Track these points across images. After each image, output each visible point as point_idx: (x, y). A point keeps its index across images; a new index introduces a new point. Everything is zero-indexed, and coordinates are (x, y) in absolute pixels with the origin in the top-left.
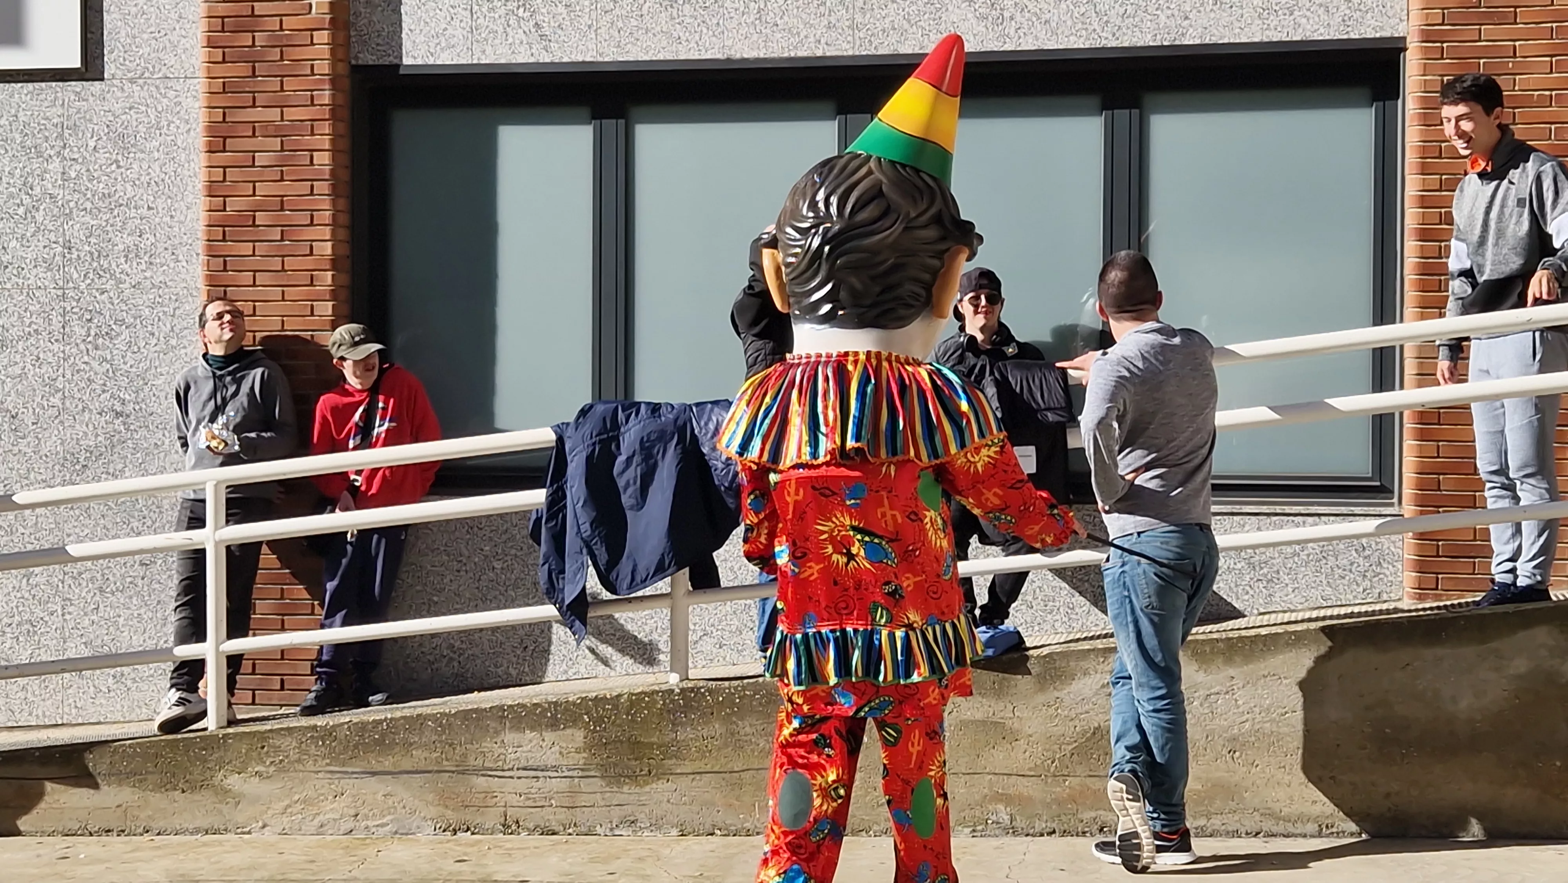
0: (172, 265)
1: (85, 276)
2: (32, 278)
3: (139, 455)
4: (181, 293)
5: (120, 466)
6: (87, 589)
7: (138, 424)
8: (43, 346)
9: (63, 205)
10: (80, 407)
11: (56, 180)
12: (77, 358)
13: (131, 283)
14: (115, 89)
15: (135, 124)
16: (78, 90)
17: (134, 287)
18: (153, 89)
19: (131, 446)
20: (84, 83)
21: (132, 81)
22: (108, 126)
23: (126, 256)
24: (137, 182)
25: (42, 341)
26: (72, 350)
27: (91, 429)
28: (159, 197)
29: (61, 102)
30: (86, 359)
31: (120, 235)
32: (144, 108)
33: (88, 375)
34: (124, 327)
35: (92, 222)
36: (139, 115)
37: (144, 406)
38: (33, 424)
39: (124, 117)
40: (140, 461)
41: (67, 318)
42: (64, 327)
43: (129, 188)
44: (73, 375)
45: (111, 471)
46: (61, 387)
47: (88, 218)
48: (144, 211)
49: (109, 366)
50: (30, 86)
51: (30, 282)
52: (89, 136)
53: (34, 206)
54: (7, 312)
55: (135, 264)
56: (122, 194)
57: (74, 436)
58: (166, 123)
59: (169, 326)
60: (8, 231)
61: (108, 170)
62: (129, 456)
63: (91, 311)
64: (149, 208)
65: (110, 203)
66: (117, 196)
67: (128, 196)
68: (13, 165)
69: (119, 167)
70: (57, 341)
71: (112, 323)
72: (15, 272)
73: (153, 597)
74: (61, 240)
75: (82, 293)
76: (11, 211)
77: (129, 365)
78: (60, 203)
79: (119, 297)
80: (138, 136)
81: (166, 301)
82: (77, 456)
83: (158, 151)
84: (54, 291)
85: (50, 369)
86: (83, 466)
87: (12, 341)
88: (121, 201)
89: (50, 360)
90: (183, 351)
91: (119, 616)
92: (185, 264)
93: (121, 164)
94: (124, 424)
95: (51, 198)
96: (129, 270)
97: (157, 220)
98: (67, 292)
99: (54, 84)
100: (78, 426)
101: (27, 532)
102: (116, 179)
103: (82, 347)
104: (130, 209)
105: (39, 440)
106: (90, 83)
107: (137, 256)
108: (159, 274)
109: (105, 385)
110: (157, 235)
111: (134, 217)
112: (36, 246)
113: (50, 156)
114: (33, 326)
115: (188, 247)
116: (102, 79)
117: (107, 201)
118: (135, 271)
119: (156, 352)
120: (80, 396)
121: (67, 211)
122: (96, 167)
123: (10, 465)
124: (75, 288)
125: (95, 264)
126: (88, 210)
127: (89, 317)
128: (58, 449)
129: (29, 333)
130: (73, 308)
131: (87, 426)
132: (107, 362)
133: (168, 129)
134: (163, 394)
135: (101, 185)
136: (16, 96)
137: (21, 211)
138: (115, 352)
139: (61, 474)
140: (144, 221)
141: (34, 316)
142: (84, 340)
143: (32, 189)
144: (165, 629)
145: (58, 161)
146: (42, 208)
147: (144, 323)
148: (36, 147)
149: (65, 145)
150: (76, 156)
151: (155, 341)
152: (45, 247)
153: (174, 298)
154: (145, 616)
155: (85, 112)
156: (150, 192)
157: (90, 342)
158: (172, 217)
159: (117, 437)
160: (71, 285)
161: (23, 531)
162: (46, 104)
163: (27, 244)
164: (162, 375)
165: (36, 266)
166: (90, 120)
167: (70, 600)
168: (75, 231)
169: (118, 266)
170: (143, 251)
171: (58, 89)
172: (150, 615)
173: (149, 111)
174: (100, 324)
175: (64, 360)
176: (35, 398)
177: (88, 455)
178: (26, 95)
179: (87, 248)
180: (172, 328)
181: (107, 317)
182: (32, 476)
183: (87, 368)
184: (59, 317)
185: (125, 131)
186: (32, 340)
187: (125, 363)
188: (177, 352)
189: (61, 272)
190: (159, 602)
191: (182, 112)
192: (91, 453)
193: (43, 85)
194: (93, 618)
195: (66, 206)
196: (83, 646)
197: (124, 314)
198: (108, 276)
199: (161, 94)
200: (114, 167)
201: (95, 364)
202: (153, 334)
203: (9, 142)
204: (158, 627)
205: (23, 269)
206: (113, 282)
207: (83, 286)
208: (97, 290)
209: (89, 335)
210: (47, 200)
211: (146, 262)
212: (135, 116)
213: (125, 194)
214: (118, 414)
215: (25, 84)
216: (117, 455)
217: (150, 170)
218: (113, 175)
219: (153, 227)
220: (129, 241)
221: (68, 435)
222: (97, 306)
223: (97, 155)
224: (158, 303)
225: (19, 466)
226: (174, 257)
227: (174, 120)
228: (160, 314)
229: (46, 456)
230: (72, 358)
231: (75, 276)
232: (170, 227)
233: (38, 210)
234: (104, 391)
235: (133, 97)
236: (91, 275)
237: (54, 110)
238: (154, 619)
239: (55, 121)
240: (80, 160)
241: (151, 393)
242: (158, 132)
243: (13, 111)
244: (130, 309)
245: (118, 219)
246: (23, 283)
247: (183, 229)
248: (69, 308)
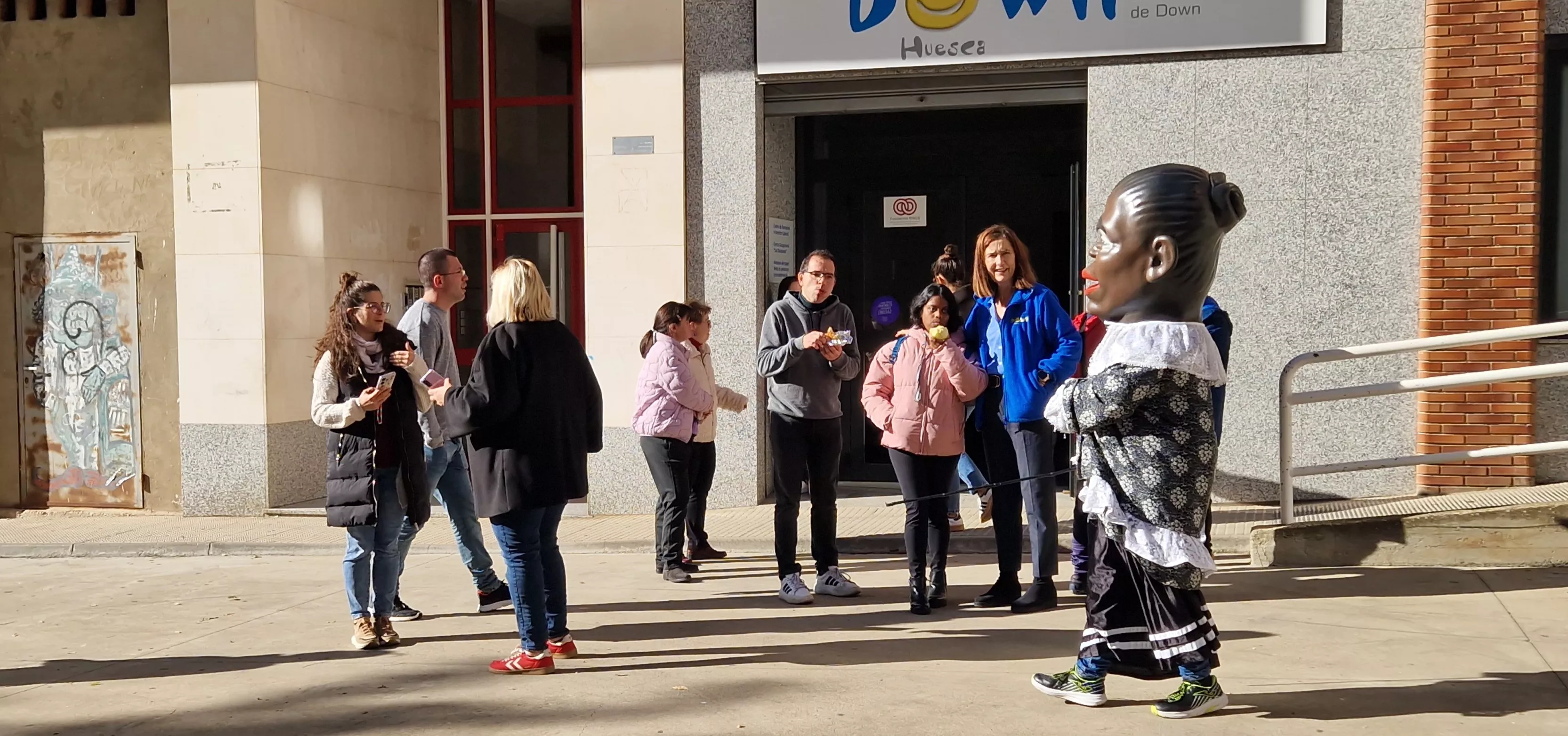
0: (1393, 181)
1: (1322, 190)
2: (1280, 192)
3: (1363, 314)
4: (1400, 200)
5: (1348, 322)
6: (1320, 408)
7: (1363, 292)
8: (1288, 240)
9: (1306, 141)
10: (1317, 281)
11: (1301, 124)
12: (1315, 248)
13: (1359, 194)
14: (1350, 58)
15: (1365, 82)
16: (1320, 60)
17: (1362, 197)
18: (1381, 56)
19: (1357, 308)
20: (1325, 55)
21: (1363, 52)
22: (1344, 85)
23: (1356, 176)
24: (1366, 123)
25: (1287, 237)
26: (1312, 242)
27: (1326, 297)
28: (1384, 133)
29: (1306, 69)
30: (1322, 248)
31: (1351, 161)
32: (1373, 71)
33: (1323, 259)
34: (1353, 225)
35: (1329, 153)
36: (1369, 76)
37: (1368, 280)
38: (1279, 294)
39: (1356, 78)
40: (1365, 318)
41: (1308, 220)
42: (1305, 226)
43: (1359, 128)
44: (1311, 259)
45: (1341, 326)
46: (1302, 268)
47: (1326, 150)
48: (1371, 144)
49: (1340, 253)
50: (1282, 59)
51: (1278, 196)
52: (1329, 92)
53: (1283, 143)
54: (1260, 217)
55: (1363, 181)
56: (1354, 132)
57: (1312, 302)
58: (1390, 81)
59: (1389, 223)
60: (1262, 160)
61: (1343, 116)
62: (1356, 315)
63: (1327, 215)
64: (1375, 141)
65: (1344, 139)
66: (1350, 133)
67: (1359, 133)
68: (1267, 114)
69: (1351, 113)
70: (1299, 236)
71: (1343, 222)
72: (1267, 189)
73: (1373, 412)
74: (1304, 165)
75: (1320, 202)
76: (1265, 147)
77: (1356, 252)
78: (1304, 140)
79: (1349, 204)
80: (1368, 91)
81: (1388, 206)
82: (1313, 315)
83: (1384, 101)
84: (1298, 201)
85: (1293, 256)
86: (1319, 323)
87: (1263, 237)
88: (1353, 137)
89: (1293, 250)
90: (1400, 241)
91: (1346, 426)
92: (1403, 180)
93: (1354, 110)
94: (1352, 293)
95: (1297, 136)
96: (1358, 185)
97: (1382, 149)
98: (1308, 202)
99: (1301, 56)
100: (1315, 295)
101: (1274, 368)
102: (1349, 122)
103: (1319, 240)
104: (1360, 143)
105: (1284, 305)
106: (1331, 54)
107: (1364, 175)
108: (1382, 187)
109: (1337, 266)
110: (1382, 160)
111: (1363, 148)
112: (1284, 171)
113: (1297, 107)
114: (1281, 226)
115: (1406, 167)
116: (1341, 52)
117: (1342, 137)
118: (1363, 186)
119: (1378, 242)
120: (1317, 274)
121: (1310, 145)
122: (1333, 114)
123: (1261, 323)
124: (1314, 199)
125: (1331, 182)
126: (1326, 144)
127: (1325, 219)
128: (1299, 311)
129: (1277, 231)
130: (1312, 213)
131: (1322, 295)
132: (1339, 250)
133: (1392, 85)
134: (1383, 272)
135: (1337, 126)
136: (1271, 66)
137: (1273, 146)
138: (1346, 243)
139: (1302, 328)
140: (1371, 151)
141: (1282, 219)
142: (1321, 235)
143: (1281, 130)
144: (1383, 435)
145: (1302, 110)
146: (1289, 143)
147: (1369, 222)
148: (1285, 101)
149: (1309, 99)
150: (1317, 107)
151: (1377, 235)
152: (1291, 171)
153: (1395, 204)
154: (1367, 426)
155: (1326, 75)
156: (1376, 130)
157: (1326, 236)
158: (1394, 147)
159: (1346, 301)
160: (1311, 197)
161: (1271, 368)
162: (1294, 70)
163: (1278, 169)
164: (1383, 258)
165: (1283, 185)
166: (1330, 81)
167: (1307, 415)
168: (1316, 159)
169: (1349, 183)
170: (1369, 172)
171: (1304, 60)
172: (1371, 424)
173: (1377, 73)
174: (1333, 224)
175: (1305, 249)
176: (1281, 276)
177: (1323, 314)
178: (1279, 65)
179: (1324, 171)
180: (1392, 225)
181: (1340, 219)
182: (1278, 330)
183: (1323, 255)
184: (1301, 220)
185: (1357, 88)
186: (1280, 236)
187: (1353, 250)
188: (1395, 242)
189: (1304, 188)
190: (1378, 416)
191: (1404, 73)
192: (1325, 313)
193: (1293, 57)
194: (1325, 427)
195: (1308, 141)
196: (1317, 446)
197: (1354, 216)
198: (1341, 190)
199: (1387, 60)
200: (1347, 113)
201: (1329, 252)
202: (1377, 230)
203: (1264, 98)
204: (1378, 433)
205: (1273, 187)
206: (1345, 194)
207: (1321, 197)
208: (1332, 199)
209: (1325, 231)
210: (1294, 138)
211: (1372, 179)
212: (1365, 77)
213: (1356, 132)
214: (1347, 286)
215: (1278, 58)
216: (1346, 314)
217: (1377, 115)
218: (1347, 119)
219: (1378, 154)
220: (1359, 164)
221: (1307, 301)
222: (1332, 211)
223: (1334, 105)
224: (1381, 208)
225: (1268, 323)
226: (1394, 175)
227: (1398, 78)
228: (1382, 216)
229: (1290, 316)
230: (1311, 248)
231: (1315, 190)
232: (1392, 154)
233: (1286, 145)
234: (1336, 270)
235: (1364, 63)
236: (1327, 190)
237: (1301, 75)
238: (1375, 428)
239: (1301, 82)
240: (1320, 109)
241: (1374, 271)
242: (1384, 87)
243: (1268, 77)
244: (1358, 212)
245: (1350, 150)
246: (1273, 197)
247: (1402, 155)
248: (1309, 213)
